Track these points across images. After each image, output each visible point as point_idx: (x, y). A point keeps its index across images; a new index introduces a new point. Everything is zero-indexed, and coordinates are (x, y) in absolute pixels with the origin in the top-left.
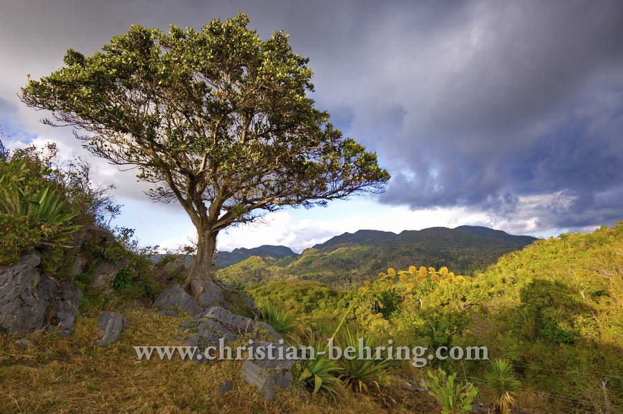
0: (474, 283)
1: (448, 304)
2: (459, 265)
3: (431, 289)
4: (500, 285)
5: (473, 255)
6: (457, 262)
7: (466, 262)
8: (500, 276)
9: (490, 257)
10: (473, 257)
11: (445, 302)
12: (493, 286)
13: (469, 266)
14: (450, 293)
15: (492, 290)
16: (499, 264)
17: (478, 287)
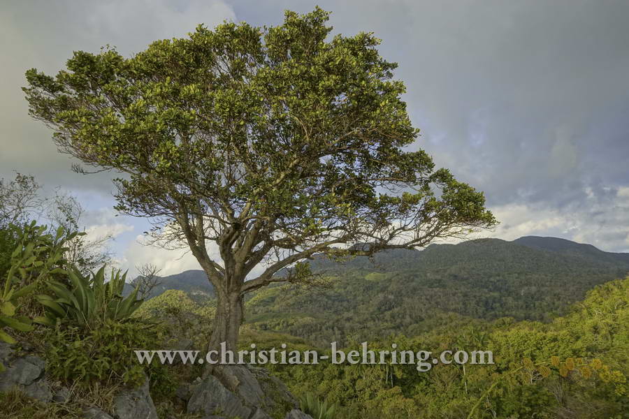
0: (550, 334)
1: (507, 369)
2: (521, 303)
3: (480, 345)
4: (589, 336)
5: (543, 286)
6: (518, 297)
7: (532, 298)
8: (589, 322)
9: (571, 289)
10: (543, 289)
11: (503, 366)
12: (578, 338)
13: (537, 303)
14: (511, 350)
15: (579, 344)
16: (588, 302)
17: (555, 340)
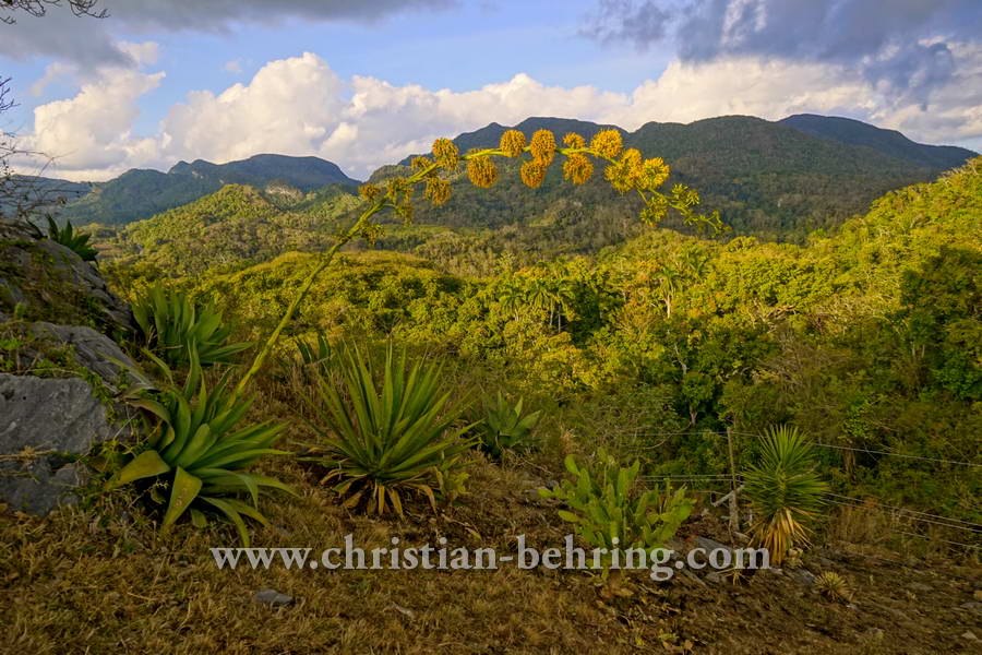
0: (803, 262)
1: (732, 310)
2: (774, 218)
3: (696, 275)
4: (863, 266)
5: (812, 193)
6: (772, 210)
7: (794, 211)
8: (868, 246)
9: (855, 199)
10: (812, 198)
11: (726, 307)
12: (847, 269)
13: (799, 220)
14: (742, 283)
15: (844, 278)
16: (872, 216)
17: (810, 270)
